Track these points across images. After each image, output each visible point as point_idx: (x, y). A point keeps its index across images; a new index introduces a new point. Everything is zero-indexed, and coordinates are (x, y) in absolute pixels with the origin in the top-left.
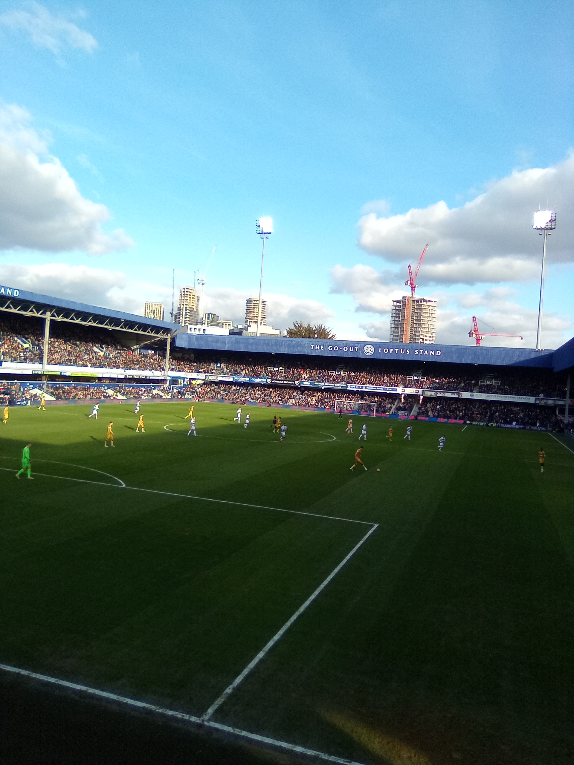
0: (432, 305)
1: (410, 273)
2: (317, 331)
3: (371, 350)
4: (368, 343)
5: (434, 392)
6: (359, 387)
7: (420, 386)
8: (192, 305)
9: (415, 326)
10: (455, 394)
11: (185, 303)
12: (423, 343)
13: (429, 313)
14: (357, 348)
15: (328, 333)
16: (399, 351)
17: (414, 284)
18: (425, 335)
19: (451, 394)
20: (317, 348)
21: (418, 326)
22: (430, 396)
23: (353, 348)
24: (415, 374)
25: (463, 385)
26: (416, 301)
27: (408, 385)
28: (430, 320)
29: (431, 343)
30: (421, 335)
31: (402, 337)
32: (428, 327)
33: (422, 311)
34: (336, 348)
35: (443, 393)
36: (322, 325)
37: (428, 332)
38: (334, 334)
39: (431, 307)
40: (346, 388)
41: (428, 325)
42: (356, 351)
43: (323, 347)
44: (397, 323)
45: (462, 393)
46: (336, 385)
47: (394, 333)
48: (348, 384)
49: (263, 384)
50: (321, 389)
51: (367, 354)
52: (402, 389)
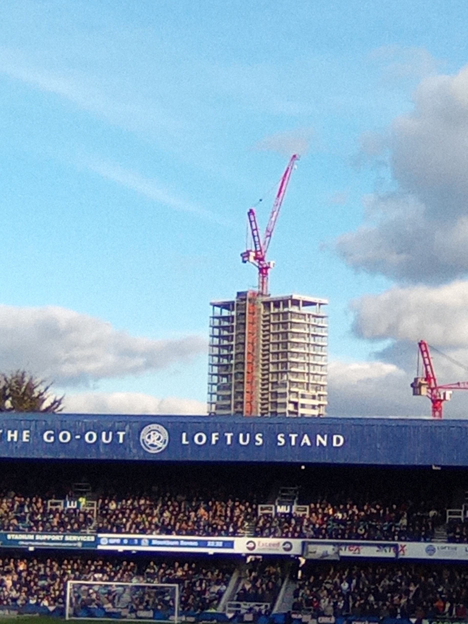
0: (315, 314)
1: (253, 230)
2: (11, 390)
3: (159, 439)
4: (152, 420)
5: (331, 547)
6: (131, 542)
7: (295, 530)
9: (272, 369)
10: (388, 550)
12: (297, 413)
13: (308, 334)
14: (121, 434)
15: (41, 394)
16: (235, 439)
17: (267, 260)
18: (301, 391)
19: (376, 548)
20: (12, 438)
21: (280, 370)
22: (323, 556)
23: (111, 434)
24: (279, 498)
25: (404, 522)
26: (272, 304)
27: (263, 529)
28: (312, 352)
29: (315, 412)
30: (290, 392)
31: (239, 399)
32: (306, 371)
33: (289, 330)
34: (65, 437)
35: (355, 547)
36: (23, 374)
37: (308, 384)
38: (58, 398)
39: (312, 319)
40: (96, 547)
41: (307, 368)
42: (121, 441)
43: (27, 434)
44: (225, 362)
45: (405, 546)
46: (67, 538)
47: (219, 389)
48: (100, 535)
50: (26, 551)
51: (149, 449)
52: (248, 543)
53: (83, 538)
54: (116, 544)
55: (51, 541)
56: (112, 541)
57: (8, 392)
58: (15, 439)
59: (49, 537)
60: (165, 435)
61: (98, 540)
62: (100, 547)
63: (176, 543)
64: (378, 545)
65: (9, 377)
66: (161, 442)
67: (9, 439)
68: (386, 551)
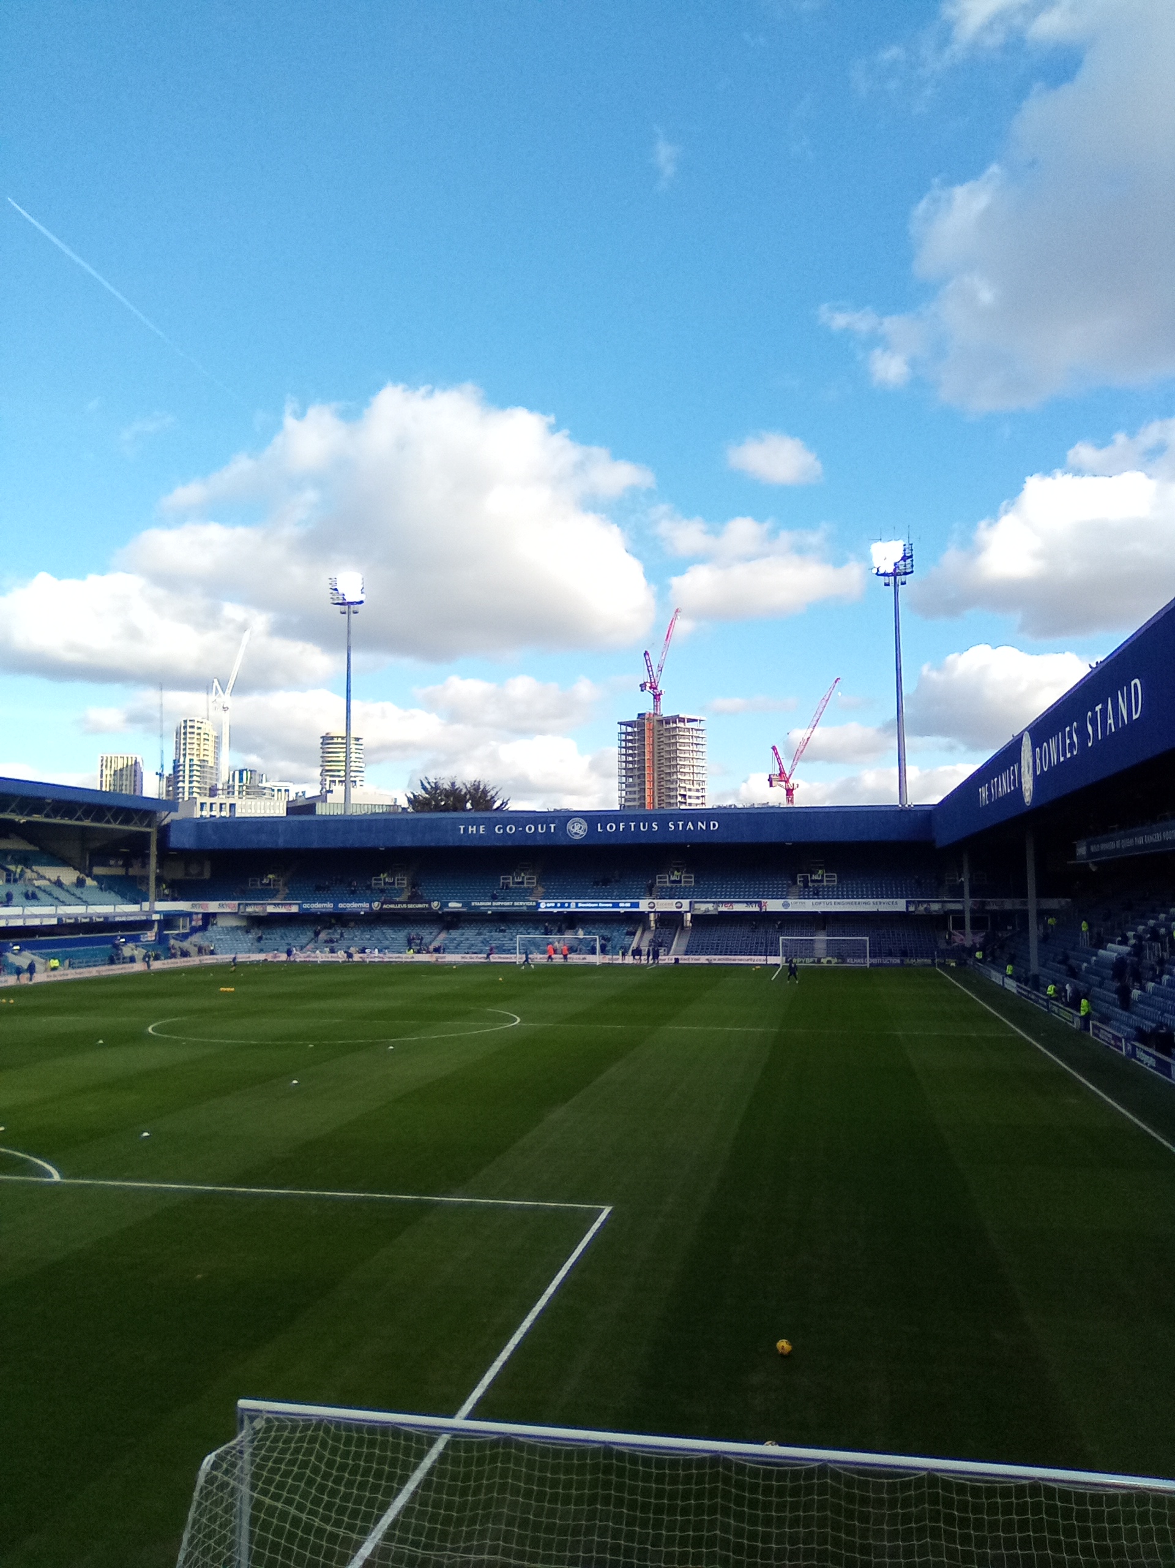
0: (696, 728)
1: (648, 667)
2: (471, 795)
3: (580, 829)
4: (576, 814)
5: (712, 905)
6: (563, 905)
7: (684, 893)
8: (204, 755)
9: (666, 770)
10: (754, 906)
11: (188, 751)
12: (685, 803)
13: (692, 744)
14: (553, 825)
15: (493, 797)
16: (637, 827)
17: (659, 688)
18: (688, 786)
19: (745, 905)
20: (472, 831)
21: (672, 771)
22: (705, 912)
23: (545, 826)
24: (671, 869)
26: (664, 722)
27: (660, 893)
30: (679, 786)
32: (691, 771)
33: (677, 740)
34: (511, 829)
35: (729, 904)
36: (479, 782)
37: (693, 781)
38: (505, 801)
39: (695, 732)
40: (538, 909)
41: (691, 768)
42: (552, 831)
43: (483, 828)
44: (631, 766)
45: (766, 902)
46: (516, 904)
47: (626, 786)
48: (540, 901)
49: (362, 913)
50: (485, 914)
51: (573, 836)
52: (649, 904)
53: (528, 904)
54: (551, 907)
55: (503, 906)
56: (548, 905)
57: (468, 797)
58: (475, 832)
59: (502, 903)
60: (585, 826)
61: (538, 905)
62: (540, 910)
63: (596, 905)
64: (746, 902)
65: (469, 786)
66: (583, 831)
67: (470, 832)
68: (752, 906)
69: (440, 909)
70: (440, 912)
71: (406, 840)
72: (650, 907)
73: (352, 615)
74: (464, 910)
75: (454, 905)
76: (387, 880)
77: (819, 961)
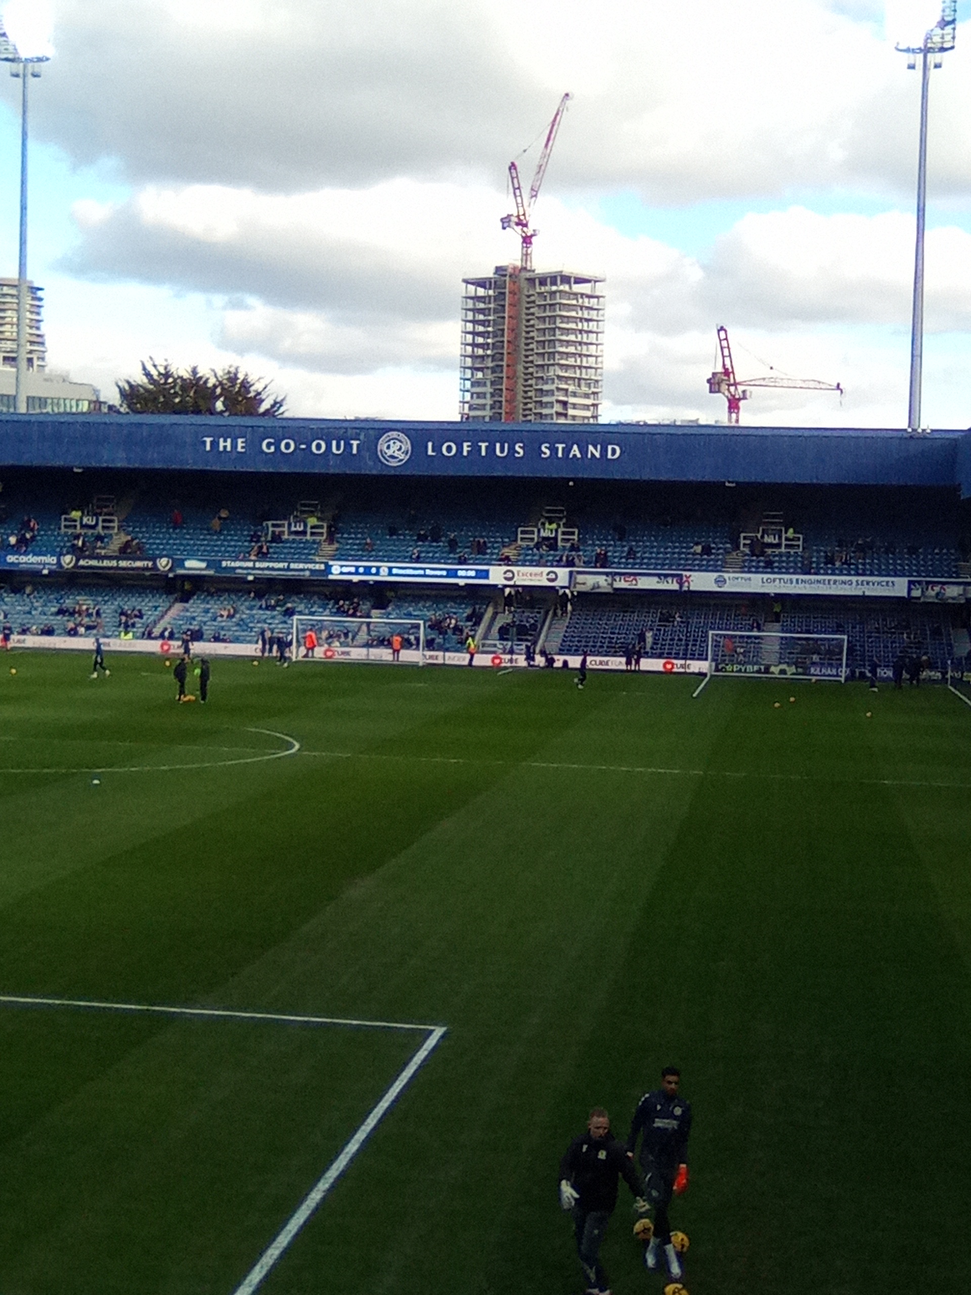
0: (589, 293)
1: (515, 189)
2: (223, 389)
3: (400, 449)
4: (394, 425)
5: (604, 577)
6: (367, 571)
7: (561, 557)
9: (537, 361)
10: (670, 581)
12: (566, 415)
14: (355, 443)
15: (259, 394)
16: (491, 449)
18: (571, 388)
19: (656, 579)
20: (225, 447)
21: (547, 362)
22: (593, 588)
23: (342, 443)
24: (542, 520)
26: (537, 282)
28: (584, 340)
30: (558, 389)
31: (497, 398)
33: (557, 313)
34: (287, 446)
35: (632, 577)
36: (237, 369)
37: (579, 379)
38: (279, 400)
39: (587, 299)
40: (327, 576)
42: (355, 451)
43: (242, 442)
44: (480, 352)
45: (690, 576)
46: (293, 566)
47: (473, 385)
48: (331, 563)
49: (45, 572)
50: (243, 580)
51: (387, 461)
52: (505, 573)
53: (311, 566)
54: (349, 573)
55: (273, 569)
56: (345, 570)
57: (218, 391)
58: (229, 449)
59: (271, 565)
60: (407, 445)
61: (328, 567)
62: (331, 577)
63: (421, 572)
64: (659, 575)
65: (220, 373)
66: (403, 453)
67: (221, 449)
68: (668, 582)
69: (171, 570)
70: (171, 575)
71: (119, 459)
72: (506, 579)
73: (31, 80)
74: (211, 572)
75: (194, 565)
76: (85, 520)
77: (767, 671)
